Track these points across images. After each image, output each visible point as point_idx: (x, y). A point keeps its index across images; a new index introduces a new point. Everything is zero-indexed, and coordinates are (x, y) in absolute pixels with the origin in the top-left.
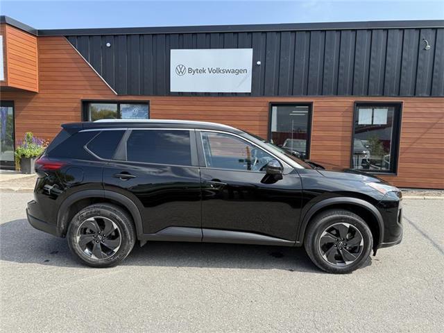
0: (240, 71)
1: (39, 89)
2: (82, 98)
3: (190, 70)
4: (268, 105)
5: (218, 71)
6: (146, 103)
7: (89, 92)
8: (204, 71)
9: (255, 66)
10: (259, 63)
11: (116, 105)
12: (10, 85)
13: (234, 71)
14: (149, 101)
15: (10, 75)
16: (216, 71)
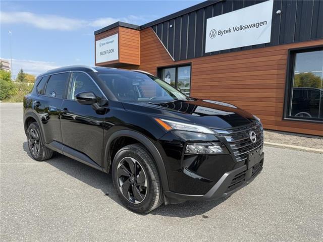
0: (260, 24)
1: (141, 63)
2: (158, 66)
3: (220, 33)
4: (287, 53)
5: (241, 28)
6: (189, 65)
7: (161, 61)
8: (230, 31)
9: (275, 16)
10: (279, 12)
11: (175, 69)
12: (120, 62)
13: (254, 25)
14: (191, 63)
15: (121, 56)
16: (240, 29)
